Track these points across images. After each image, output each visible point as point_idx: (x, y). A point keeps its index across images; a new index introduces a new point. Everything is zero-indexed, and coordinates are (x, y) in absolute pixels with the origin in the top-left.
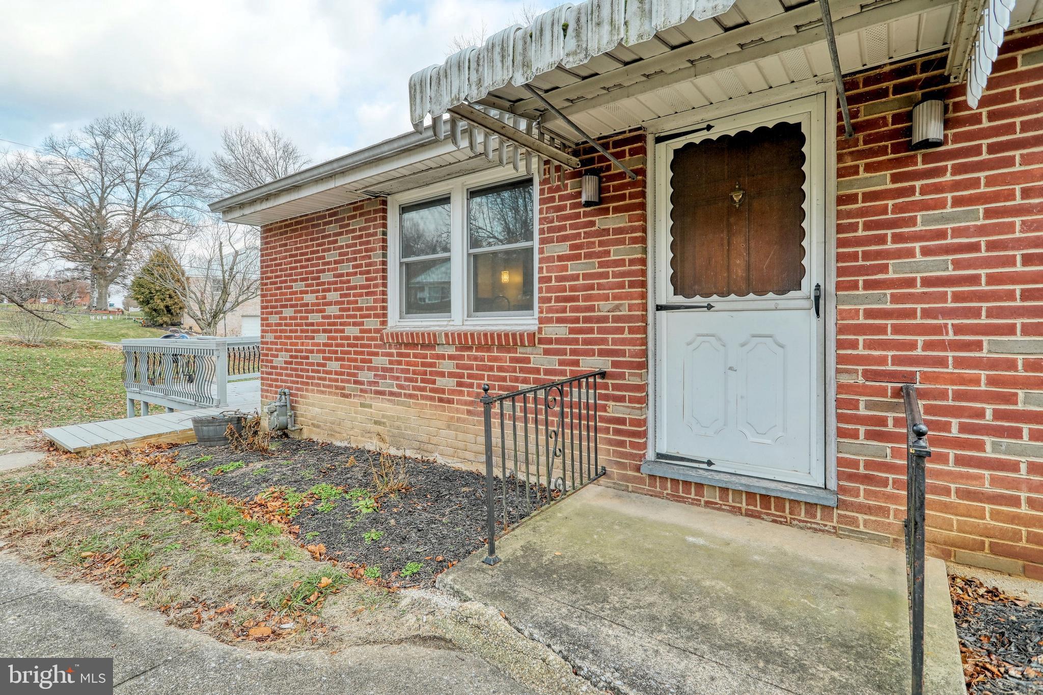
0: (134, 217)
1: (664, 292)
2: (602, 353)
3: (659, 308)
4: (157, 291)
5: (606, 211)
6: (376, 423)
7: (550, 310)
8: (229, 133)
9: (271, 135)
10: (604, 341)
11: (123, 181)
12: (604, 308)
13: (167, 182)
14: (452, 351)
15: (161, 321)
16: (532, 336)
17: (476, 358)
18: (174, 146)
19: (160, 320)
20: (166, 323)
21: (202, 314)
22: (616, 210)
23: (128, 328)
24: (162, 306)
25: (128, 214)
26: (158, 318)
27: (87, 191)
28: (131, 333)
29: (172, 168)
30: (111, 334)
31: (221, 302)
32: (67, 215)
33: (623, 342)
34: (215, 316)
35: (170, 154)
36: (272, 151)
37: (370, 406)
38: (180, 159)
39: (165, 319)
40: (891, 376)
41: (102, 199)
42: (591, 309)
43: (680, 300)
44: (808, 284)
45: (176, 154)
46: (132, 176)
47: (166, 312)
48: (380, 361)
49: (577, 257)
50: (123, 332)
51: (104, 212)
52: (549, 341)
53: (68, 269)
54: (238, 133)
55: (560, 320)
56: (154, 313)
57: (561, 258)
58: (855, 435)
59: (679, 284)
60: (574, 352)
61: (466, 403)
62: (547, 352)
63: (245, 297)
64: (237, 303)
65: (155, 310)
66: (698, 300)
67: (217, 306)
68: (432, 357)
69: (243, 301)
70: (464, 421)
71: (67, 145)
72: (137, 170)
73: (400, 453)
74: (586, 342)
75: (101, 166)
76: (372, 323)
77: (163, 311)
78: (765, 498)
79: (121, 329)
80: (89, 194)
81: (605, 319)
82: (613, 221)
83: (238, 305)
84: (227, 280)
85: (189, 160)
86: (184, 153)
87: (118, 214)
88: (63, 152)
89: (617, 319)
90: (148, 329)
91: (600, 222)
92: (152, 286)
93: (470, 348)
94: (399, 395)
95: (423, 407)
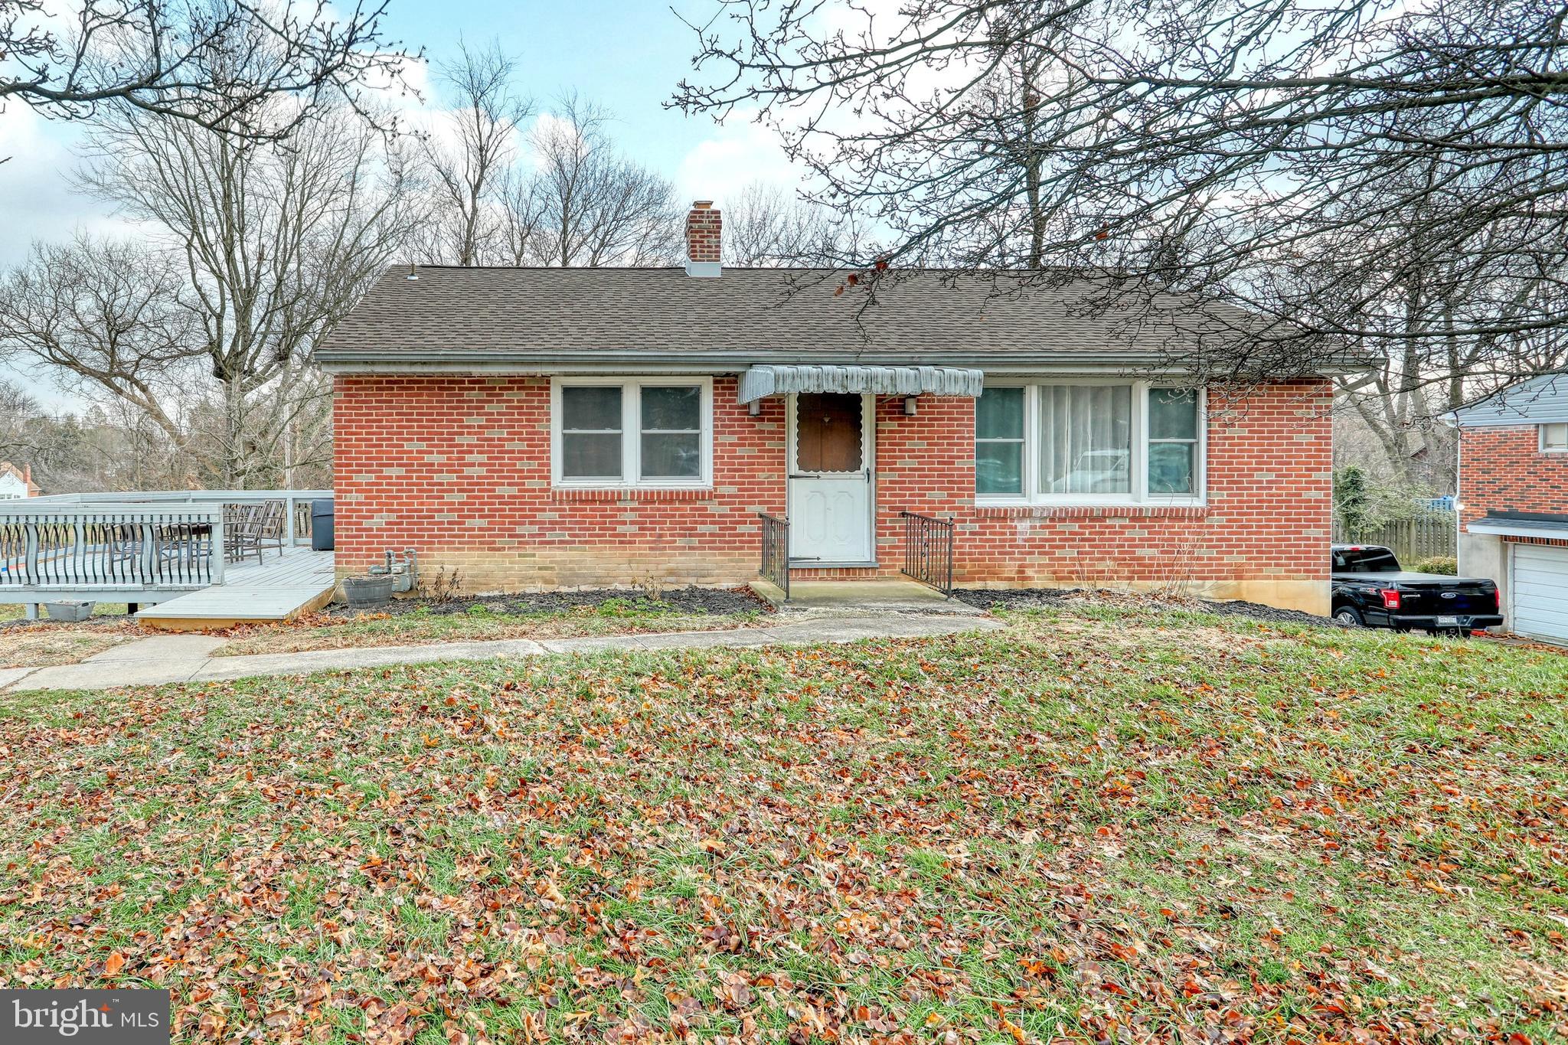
1: (794, 468)
2: (760, 503)
3: (791, 477)
5: (763, 420)
6: (540, 569)
7: (723, 477)
10: (762, 496)
12: (761, 476)
14: (636, 505)
16: (710, 493)
17: (659, 510)
22: (769, 420)
33: (775, 496)
37: (534, 555)
40: (898, 508)
42: (754, 477)
43: (802, 473)
44: (864, 466)
48: (549, 516)
49: (744, 445)
52: (723, 496)
55: (730, 483)
57: (731, 445)
58: (884, 535)
59: (802, 464)
60: (740, 503)
61: (648, 542)
62: (720, 503)
66: (812, 473)
68: (612, 510)
70: (646, 555)
73: (575, 590)
74: (749, 496)
76: (536, 484)
78: (848, 569)
81: (763, 483)
82: (768, 426)
89: (770, 483)
91: (758, 426)
93: (653, 502)
94: (574, 542)
95: (601, 549)
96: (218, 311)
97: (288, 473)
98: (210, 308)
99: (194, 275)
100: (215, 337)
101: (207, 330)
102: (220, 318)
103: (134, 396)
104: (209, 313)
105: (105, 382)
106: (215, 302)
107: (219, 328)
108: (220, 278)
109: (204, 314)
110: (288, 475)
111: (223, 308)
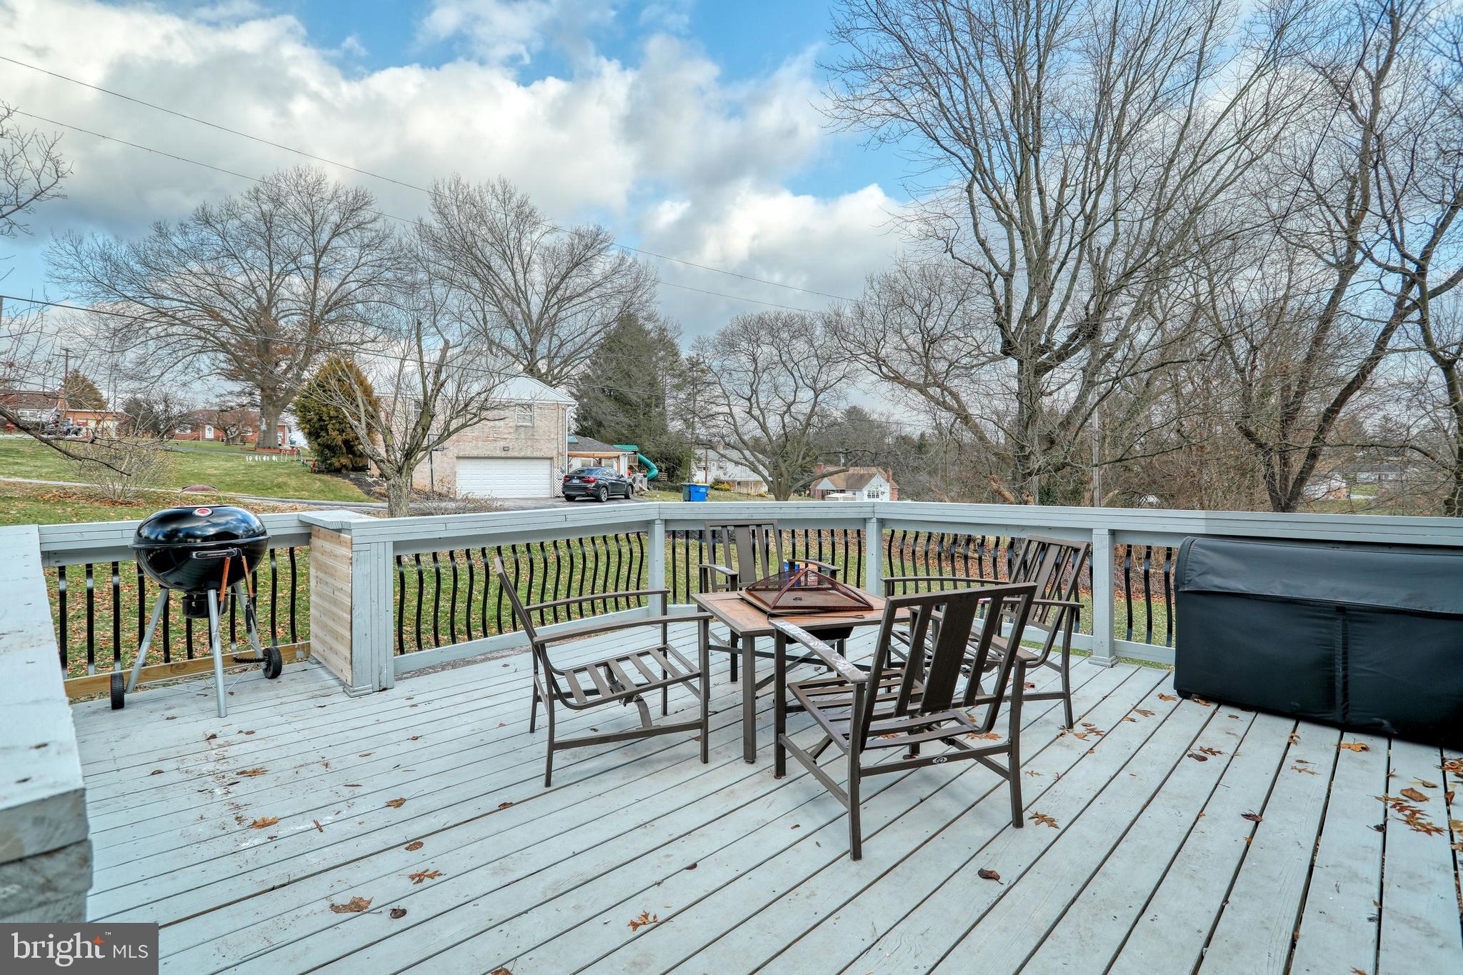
0: (312, 316)
4: (331, 418)
8: (440, 187)
9: (499, 190)
11: (298, 268)
13: (357, 267)
15: (337, 464)
18: (365, 215)
19: (335, 462)
20: (345, 466)
21: (387, 451)
23: (289, 475)
24: (339, 440)
25: (305, 315)
26: (334, 460)
27: (252, 284)
28: (293, 482)
29: (363, 247)
30: (263, 483)
31: (420, 430)
32: (225, 315)
34: (409, 455)
35: (359, 226)
36: (500, 215)
38: (374, 234)
39: (344, 461)
41: (271, 294)
45: (369, 226)
46: (309, 259)
47: (345, 450)
50: (280, 480)
51: (274, 311)
53: (231, 393)
54: (453, 188)
56: (327, 451)
63: (461, 421)
64: (446, 434)
65: (329, 447)
67: (413, 438)
69: (457, 430)
71: (224, 218)
72: (315, 250)
75: (269, 245)
77: (341, 448)
79: (279, 475)
80: (254, 288)
83: (449, 435)
84: (429, 390)
85: (386, 237)
86: (379, 225)
87: (293, 314)
88: (219, 227)
90: (318, 476)
92: (324, 409)
96: (1006, 268)
97: (1096, 475)
98: (996, 266)
99: (975, 225)
100: (1002, 302)
101: (993, 294)
102: (1008, 278)
103: (944, 402)
104: (994, 271)
105: (921, 392)
106: (1002, 259)
107: (1008, 291)
108: (1008, 223)
109: (988, 275)
110: (1096, 477)
111: (1013, 265)
